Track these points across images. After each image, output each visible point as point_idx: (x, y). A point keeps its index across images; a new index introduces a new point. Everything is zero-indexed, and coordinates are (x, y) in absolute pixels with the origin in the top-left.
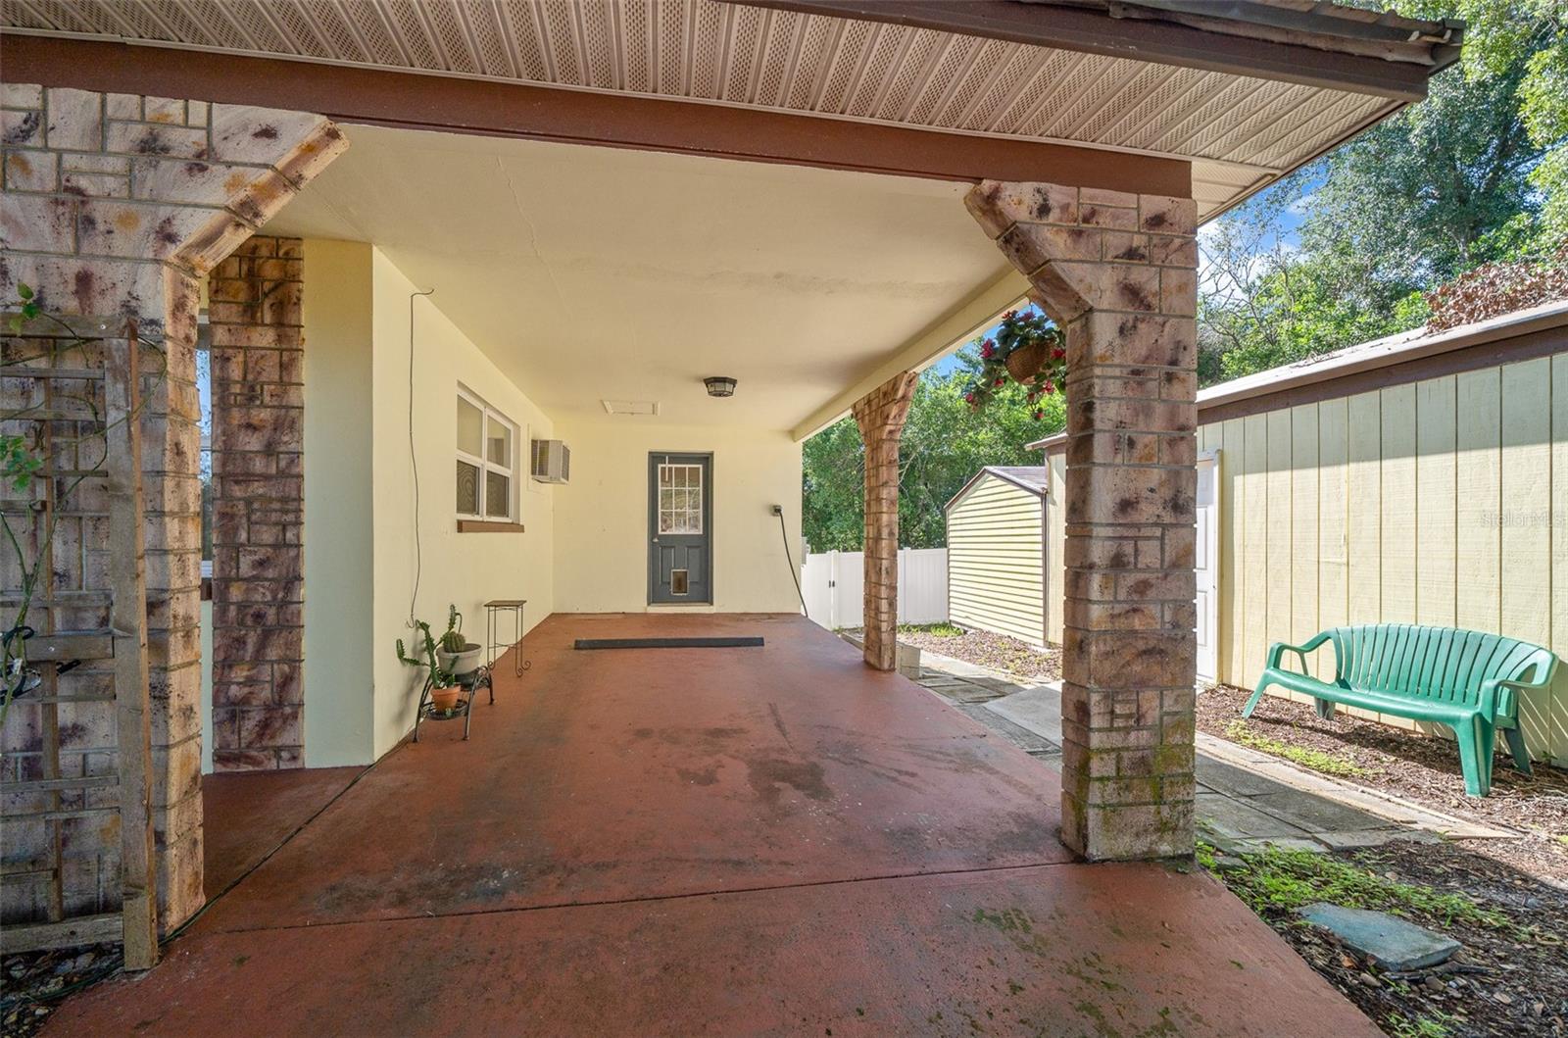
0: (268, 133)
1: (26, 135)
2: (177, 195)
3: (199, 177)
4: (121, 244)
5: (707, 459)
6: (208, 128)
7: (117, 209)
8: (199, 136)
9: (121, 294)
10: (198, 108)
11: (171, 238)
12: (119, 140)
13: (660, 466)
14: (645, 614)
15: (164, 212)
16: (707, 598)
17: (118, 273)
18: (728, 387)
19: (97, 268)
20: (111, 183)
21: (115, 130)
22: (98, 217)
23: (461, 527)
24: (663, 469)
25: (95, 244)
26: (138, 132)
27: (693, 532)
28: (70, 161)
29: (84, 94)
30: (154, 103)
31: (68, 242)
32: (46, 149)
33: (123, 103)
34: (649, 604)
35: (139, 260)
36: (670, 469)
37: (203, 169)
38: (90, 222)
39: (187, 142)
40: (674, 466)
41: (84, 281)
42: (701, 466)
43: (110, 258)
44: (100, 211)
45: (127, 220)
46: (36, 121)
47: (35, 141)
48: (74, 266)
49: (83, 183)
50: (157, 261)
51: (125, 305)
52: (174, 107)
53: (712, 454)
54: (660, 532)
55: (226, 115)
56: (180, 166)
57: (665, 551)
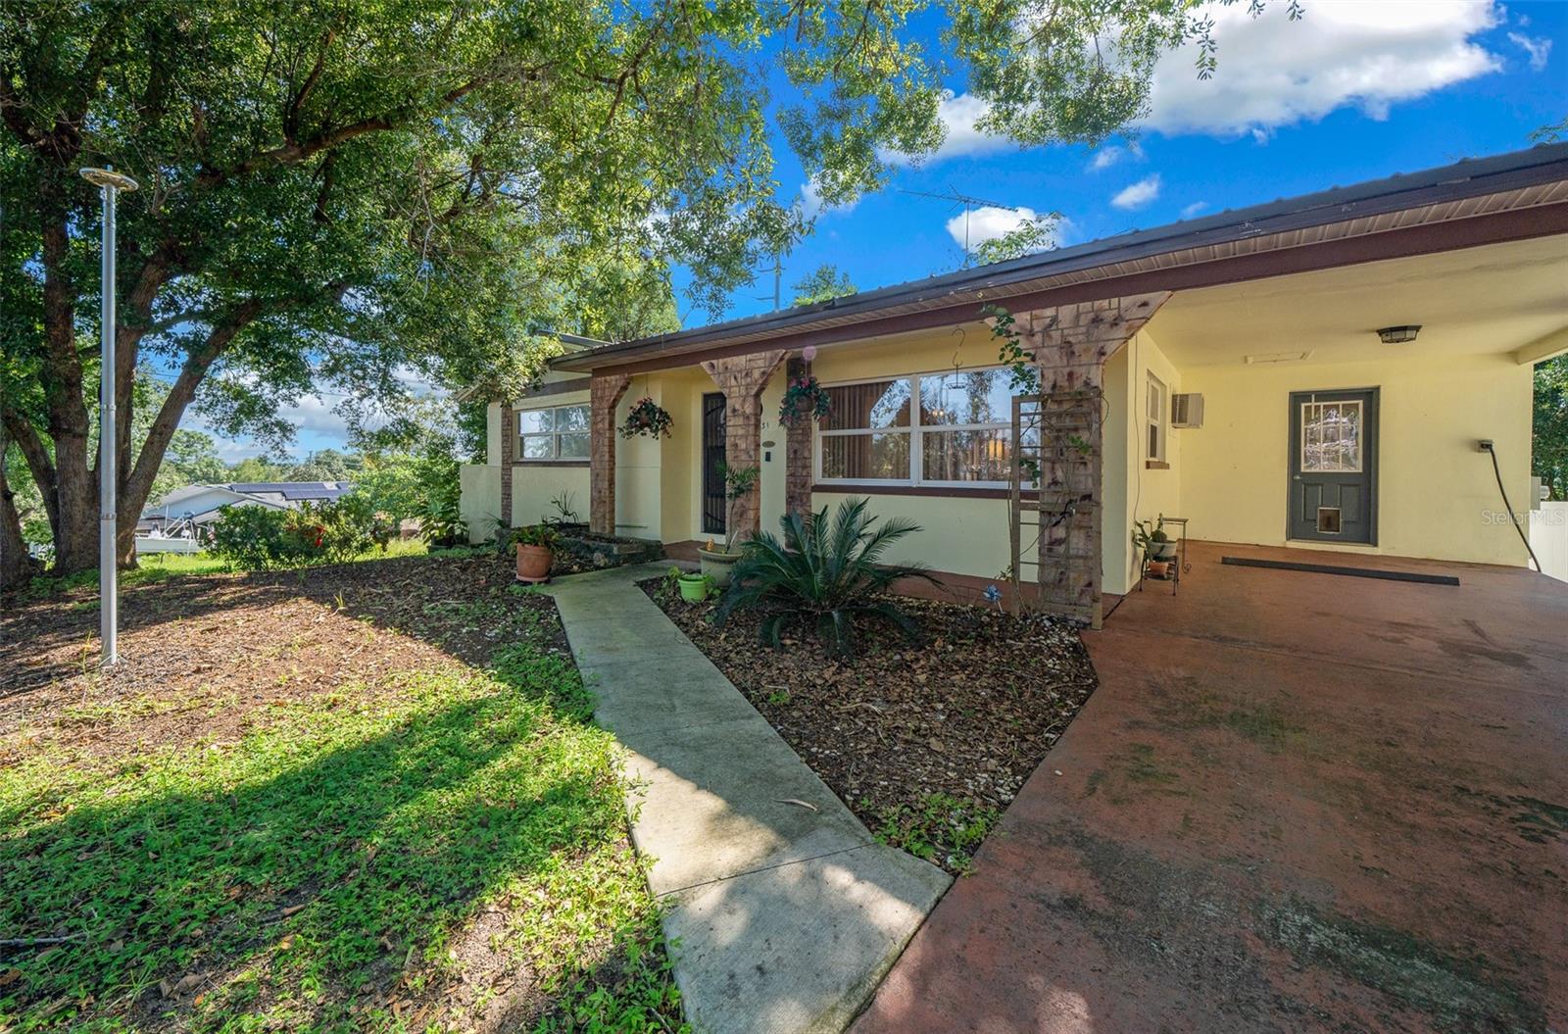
0: (1145, 304)
1: (1051, 326)
2: (1105, 337)
3: (1115, 328)
4: (1084, 359)
5: (1370, 397)
6: (1119, 308)
7: (1084, 346)
8: (1115, 312)
9: (1084, 378)
10: (1115, 301)
11: (1103, 354)
12: (1084, 320)
13: (1303, 405)
14: (1285, 548)
15: (1100, 345)
16: (1371, 538)
17: (1083, 370)
18: (1409, 334)
19: (1076, 369)
20: (1081, 337)
21: (1082, 317)
22: (1076, 351)
23: (1148, 465)
24: (1308, 409)
25: (1075, 361)
26: (1091, 315)
27: (1353, 470)
28: (1066, 332)
29: (1071, 306)
30: (1097, 303)
31: (1065, 361)
32: (1058, 329)
33: (1086, 306)
34: (1288, 539)
35: (1090, 365)
36: (1317, 408)
37: (1116, 324)
38: (1073, 353)
39: (1109, 315)
40: (1322, 404)
41: (1071, 375)
42: (1361, 402)
43: (1080, 365)
44: (1077, 349)
45: (1087, 350)
46: (1054, 320)
47: (1054, 327)
48: (1068, 370)
49: (1071, 339)
50: (1098, 364)
51: (1085, 382)
52: (1105, 303)
53: (1377, 389)
54: (1303, 470)
55: (1126, 301)
56: (1107, 325)
57: (1309, 489)
